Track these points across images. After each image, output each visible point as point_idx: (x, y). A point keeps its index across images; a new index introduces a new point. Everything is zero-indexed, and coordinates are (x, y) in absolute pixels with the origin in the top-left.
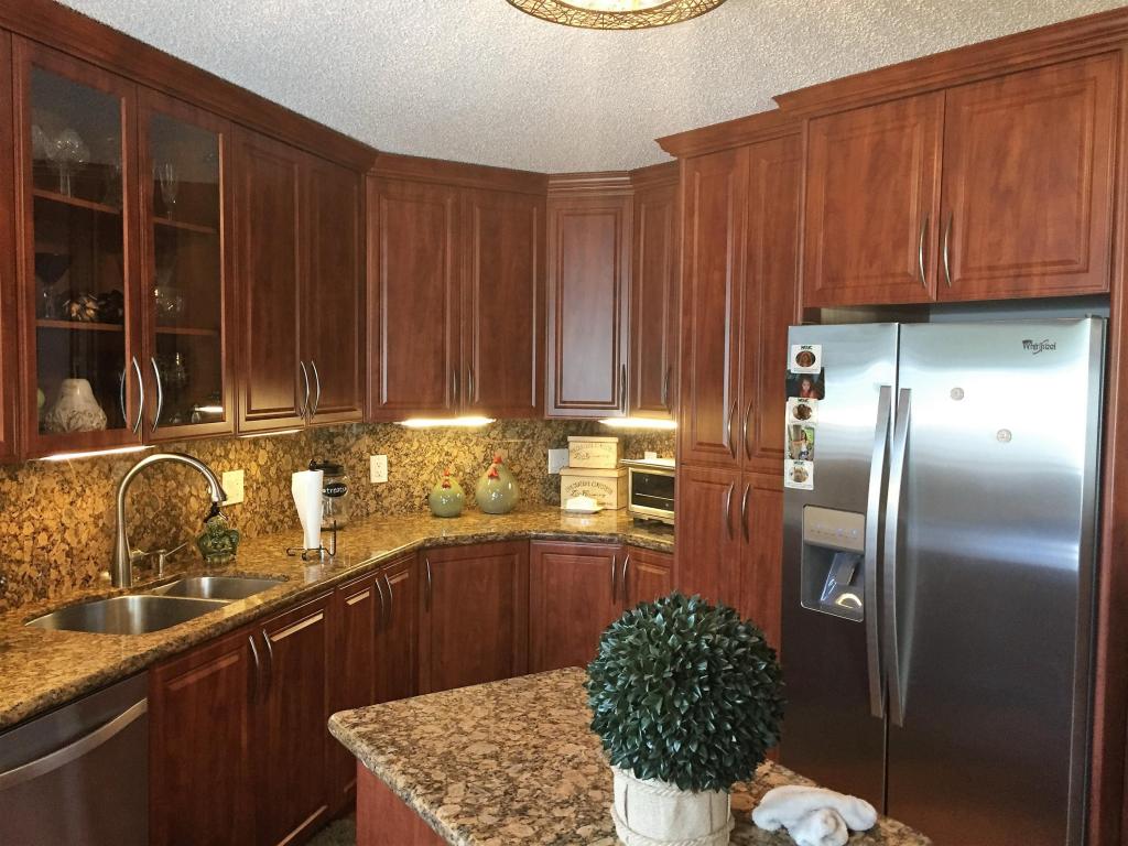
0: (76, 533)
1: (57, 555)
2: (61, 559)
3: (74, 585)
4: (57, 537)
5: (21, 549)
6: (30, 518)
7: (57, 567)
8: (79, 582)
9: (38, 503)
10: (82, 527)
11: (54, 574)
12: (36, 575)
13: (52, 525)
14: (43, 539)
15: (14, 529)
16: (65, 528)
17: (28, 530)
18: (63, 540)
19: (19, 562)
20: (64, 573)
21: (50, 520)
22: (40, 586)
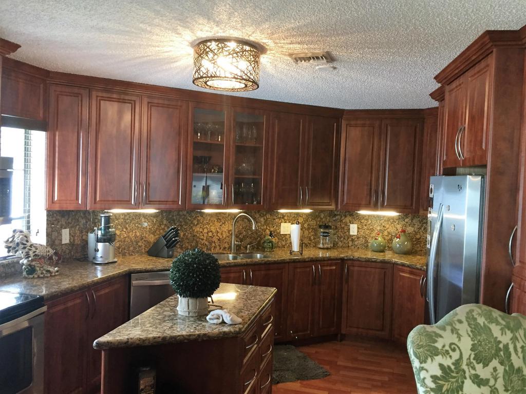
0: (222, 234)
1: (215, 239)
2: (216, 241)
3: (220, 249)
4: (215, 234)
5: (203, 236)
6: (206, 228)
7: (215, 243)
8: (222, 249)
9: (209, 224)
10: (224, 233)
11: (213, 244)
12: (207, 243)
13: (214, 231)
14: (210, 234)
15: (201, 230)
16: (218, 232)
17: (206, 231)
18: (217, 235)
19: (202, 239)
20: (217, 245)
21: (213, 229)
22: (209, 247)
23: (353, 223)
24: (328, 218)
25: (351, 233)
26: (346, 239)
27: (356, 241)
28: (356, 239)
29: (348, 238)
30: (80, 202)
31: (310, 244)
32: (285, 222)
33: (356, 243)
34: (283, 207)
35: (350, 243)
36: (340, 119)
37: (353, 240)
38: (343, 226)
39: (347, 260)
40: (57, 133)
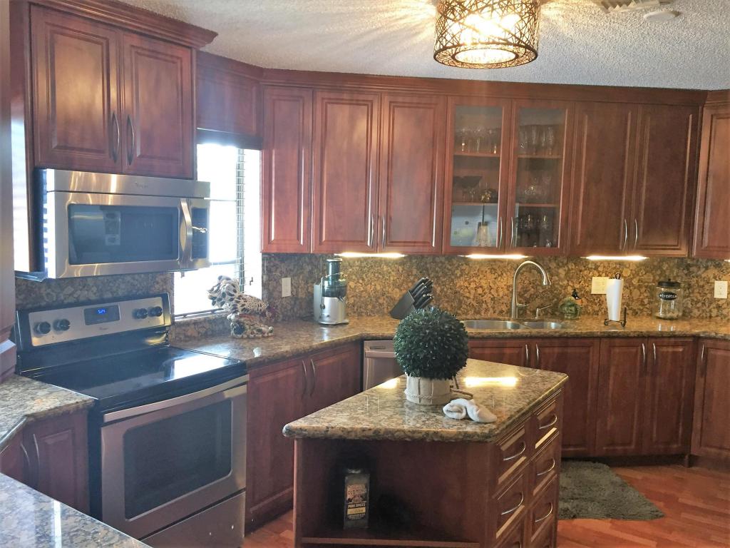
0: (497, 291)
1: (487, 298)
2: (489, 301)
3: (494, 312)
4: (487, 291)
5: (469, 292)
6: (474, 281)
7: (486, 303)
8: (497, 312)
9: (479, 275)
10: (500, 289)
11: (484, 306)
12: (475, 304)
13: (485, 286)
14: (480, 291)
15: (466, 284)
16: (491, 288)
17: (473, 285)
18: (490, 293)
19: (468, 298)
20: (490, 306)
21: (483, 283)
22: (477, 309)
23: (720, 279)
24: (676, 271)
25: (717, 296)
26: (707, 305)
27: (725, 308)
28: (725, 306)
29: (711, 303)
30: (302, 243)
31: (642, 311)
32: (600, 276)
33: (725, 312)
34: (595, 250)
35: (714, 312)
36: (700, 108)
37: (719, 307)
38: (701, 283)
39: (706, 338)
40: (274, 151)
